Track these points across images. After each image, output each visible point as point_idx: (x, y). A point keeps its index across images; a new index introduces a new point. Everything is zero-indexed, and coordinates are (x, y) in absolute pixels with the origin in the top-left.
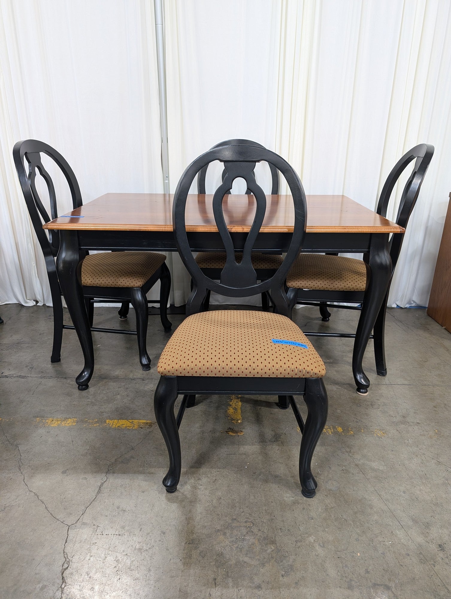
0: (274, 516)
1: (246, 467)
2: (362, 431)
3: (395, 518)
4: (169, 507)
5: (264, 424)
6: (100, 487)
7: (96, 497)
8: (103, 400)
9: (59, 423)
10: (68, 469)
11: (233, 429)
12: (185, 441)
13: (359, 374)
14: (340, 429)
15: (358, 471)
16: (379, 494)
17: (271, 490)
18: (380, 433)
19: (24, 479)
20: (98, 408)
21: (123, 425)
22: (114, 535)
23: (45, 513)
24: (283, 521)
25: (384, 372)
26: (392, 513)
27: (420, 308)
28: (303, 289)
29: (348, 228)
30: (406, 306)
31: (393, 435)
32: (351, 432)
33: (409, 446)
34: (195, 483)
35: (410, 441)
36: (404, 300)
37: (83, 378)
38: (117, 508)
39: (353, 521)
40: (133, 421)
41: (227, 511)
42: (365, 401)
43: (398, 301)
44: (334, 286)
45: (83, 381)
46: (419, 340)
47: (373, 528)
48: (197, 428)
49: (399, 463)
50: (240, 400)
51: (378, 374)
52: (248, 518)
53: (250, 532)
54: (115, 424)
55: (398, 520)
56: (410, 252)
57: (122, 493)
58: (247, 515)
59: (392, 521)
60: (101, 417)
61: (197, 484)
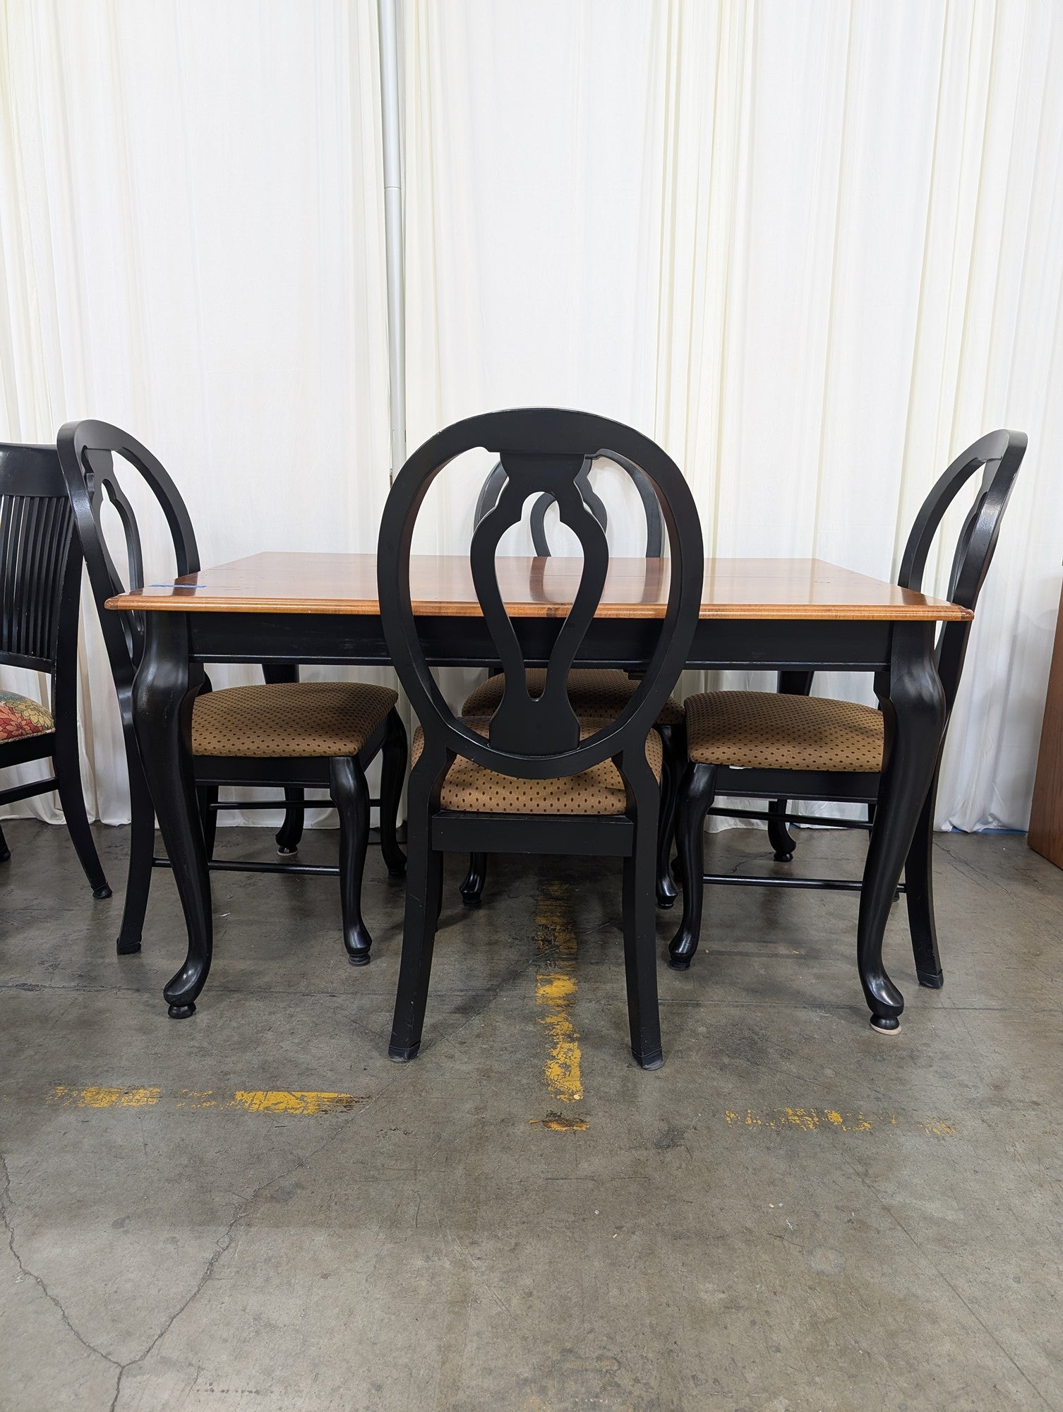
0: (675, 1342)
1: (597, 1212)
2: (894, 1122)
3: (999, 1348)
4: (393, 1317)
5: (641, 1104)
6: (211, 1264)
7: (199, 1291)
8: (229, 1043)
9: (114, 1098)
10: (128, 1217)
11: (559, 1116)
12: (438, 1145)
13: (874, 977)
14: (835, 1117)
15: (891, 1223)
16: (951, 1286)
17: (664, 1273)
18: (939, 1128)
19: (11, 1242)
20: (215, 1063)
21: (278, 1103)
22: (243, 1392)
23: (59, 1331)
24: (699, 1356)
25: (938, 977)
26: (991, 1334)
27: (1011, 832)
28: (729, 765)
29: (836, 608)
30: (975, 829)
31: (975, 1131)
32: (866, 1124)
33: (1019, 1160)
34: (461, 1254)
35: (1020, 1148)
36: (968, 812)
37: (184, 985)
38: (255, 1319)
39: (888, 1357)
40: (304, 1093)
41: (547, 1329)
42: (893, 1047)
43: (954, 815)
44: (804, 760)
45: (183, 993)
46: (1015, 906)
47: (942, 1376)
48: (468, 1113)
49: (997, 1203)
50: (576, 1044)
51: (921, 984)
52: (605, 1348)
53: (611, 1386)
54: (258, 1102)
55: (1007, 1354)
56: (978, 695)
57: (267, 1280)
58: (602, 1340)
59: (991, 1357)
60: (222, 1085)
61: (469, 1256)
